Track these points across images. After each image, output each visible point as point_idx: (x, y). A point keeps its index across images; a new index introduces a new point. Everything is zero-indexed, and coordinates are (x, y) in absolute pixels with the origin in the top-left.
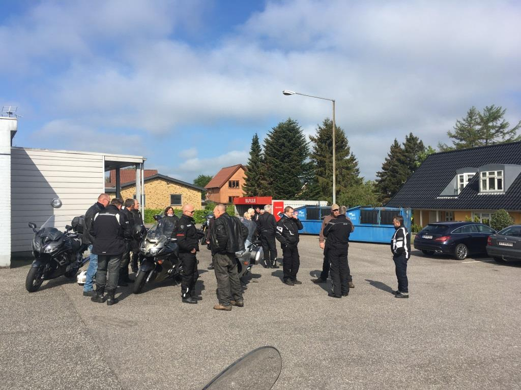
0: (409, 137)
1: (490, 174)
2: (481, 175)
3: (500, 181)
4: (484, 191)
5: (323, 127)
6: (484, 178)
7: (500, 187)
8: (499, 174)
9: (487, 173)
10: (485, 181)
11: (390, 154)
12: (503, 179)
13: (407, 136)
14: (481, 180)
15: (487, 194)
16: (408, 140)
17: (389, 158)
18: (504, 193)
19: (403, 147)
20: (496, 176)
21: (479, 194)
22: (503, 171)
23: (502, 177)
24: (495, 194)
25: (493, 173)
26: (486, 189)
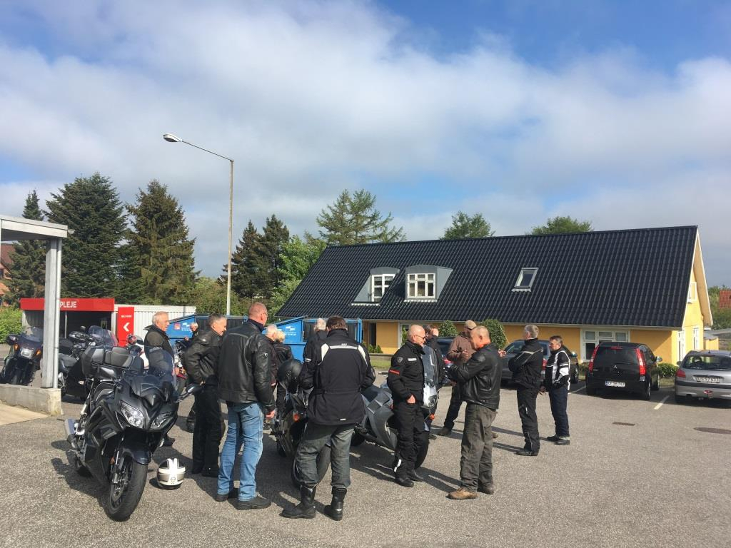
0: (270, 220)
1: (419, 276)
2: (408, 278)
3: (431, 286)
4: (413, 297)
5: (147, 192)
6: (412, 282)
7: (430, 293)
8: (431, 277)
9: (416, 275)
10: (412, 285)
11: (242, 241)
12: (434, 284)
13: (268, 219)
14: (408, 284)
15: (415, 301)
16: (270, 224)
17: (240, 246)
18: (436, 301)
19: (262, 233)
20: (427, 280)
21: (405, 301)
22: (434, 274)
23: (433, 282)
24: (426, 301)
25: (424, 276)
26: (414, 295)
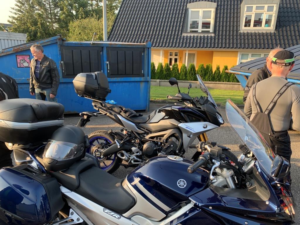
1: (257, 8)
2: (245, 9)
3: (269, 17)
4: (248, 28)
7: (268, 24)
8: (270, 9)
9: (254, 6)
10: (249, 17)
15: (251, 31)
18: (274, 32)
20: (265, 12)
21: (240, 31)
22: (276, 5)
23: (273, 13)
24: (264, 31)
25: (263, 8)
26: (249, 26)
